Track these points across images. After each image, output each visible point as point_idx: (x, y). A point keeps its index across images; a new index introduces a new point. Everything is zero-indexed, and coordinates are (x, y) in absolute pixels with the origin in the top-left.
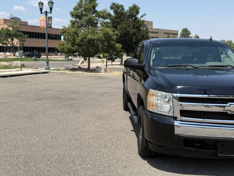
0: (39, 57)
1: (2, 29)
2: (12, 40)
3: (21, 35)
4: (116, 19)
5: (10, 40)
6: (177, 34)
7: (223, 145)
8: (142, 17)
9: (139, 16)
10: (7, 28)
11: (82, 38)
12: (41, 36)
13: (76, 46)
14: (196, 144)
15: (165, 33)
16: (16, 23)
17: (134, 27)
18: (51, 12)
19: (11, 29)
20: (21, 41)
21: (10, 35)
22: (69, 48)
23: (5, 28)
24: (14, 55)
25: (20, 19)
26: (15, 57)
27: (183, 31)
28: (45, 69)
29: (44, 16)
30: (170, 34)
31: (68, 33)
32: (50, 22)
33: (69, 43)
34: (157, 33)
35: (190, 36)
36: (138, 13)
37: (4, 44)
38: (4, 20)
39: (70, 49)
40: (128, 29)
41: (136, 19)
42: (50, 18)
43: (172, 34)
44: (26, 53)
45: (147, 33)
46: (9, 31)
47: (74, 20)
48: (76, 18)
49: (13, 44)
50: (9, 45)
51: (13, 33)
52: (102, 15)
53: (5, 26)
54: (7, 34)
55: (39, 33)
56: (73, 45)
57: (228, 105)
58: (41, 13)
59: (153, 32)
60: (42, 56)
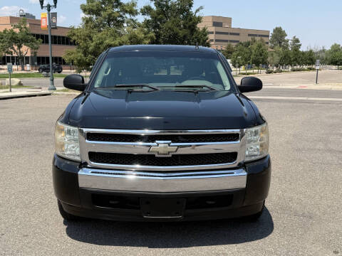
0: (59, 72)
1: (5, 31)
2: (20, 47)
3: (32, 41)
4: (159, 14)
5: (16, 47)
6: (268, 36)
7: (148, 203)
8: (198, 10)
9: (193, 10)
10: (12, 30)
11: (97, 44)
12: (63, 40)
13: (90, 55)
14: (111, 202)
15: (249, 35)
16: (24, 22)
17: (185, 27)
18: (55, 6)
19: (17, 31)
20: (32, 48)
21: (16, 40)
22: (79, 58)
23: (8, 29)
24: (23, 69)
25: (34, 17)
26: (23, 72)
27: (274, 31)
28: (49, 89)
29: (45, 11)
30: (256, 35)
31: (78, 36)
32: (54, 21)
33: (79, 52)
34: (238, 34)
35: (286, 38)
36: (191, 5)
37: (7, 52)
38: (11, 18)
39: (80, 60)
40: (176, 29)
41: (189, 14)
42: (55, 15)
43: (259, 36)
44: (41, 66)
45: (205, 35)
46: (14, 33)
47: (88, 16)
48: (89, 13)
49: (20, 53)
50: (15, 55)
51: (20, 36)
52: (128, 10)
53: (9, 28)
54: (12, 38)
55: (59, 37)
56: (85, 53)
57: (155, 144)
58: (42, 7)
59: (231, 34)
60: (63, 71)
